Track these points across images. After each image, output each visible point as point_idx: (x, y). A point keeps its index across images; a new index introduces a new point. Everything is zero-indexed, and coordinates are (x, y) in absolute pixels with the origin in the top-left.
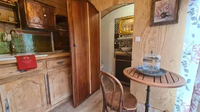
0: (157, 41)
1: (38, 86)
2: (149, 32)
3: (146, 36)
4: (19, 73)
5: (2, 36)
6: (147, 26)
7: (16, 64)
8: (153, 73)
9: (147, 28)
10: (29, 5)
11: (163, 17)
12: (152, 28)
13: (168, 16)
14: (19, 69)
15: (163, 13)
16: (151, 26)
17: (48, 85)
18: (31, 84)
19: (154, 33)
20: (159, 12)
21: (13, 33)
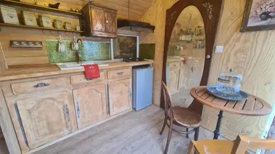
0: (249, 53)
1: (100, 94)
2: (238, 40)
3: (232, 46)
4: (85, 81)
5: (71, 44)
6: (236, 31)
7: (84, 73)
8: (228, 96)
9: (236, 34)
10: (93, 12)
11: (263, 19)
12: (244, 34)
13: (271, 17)
14: (86, 77)
15: (265, 13)
16: (242, 31)
17: (108, 95)
18: (95, 92)
19: (246, 41)
20: (258, 11)
21: (79, 41)
